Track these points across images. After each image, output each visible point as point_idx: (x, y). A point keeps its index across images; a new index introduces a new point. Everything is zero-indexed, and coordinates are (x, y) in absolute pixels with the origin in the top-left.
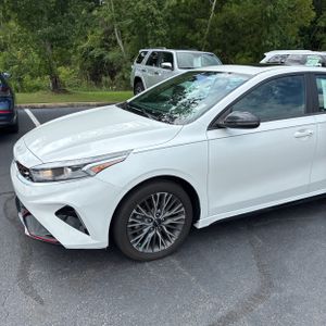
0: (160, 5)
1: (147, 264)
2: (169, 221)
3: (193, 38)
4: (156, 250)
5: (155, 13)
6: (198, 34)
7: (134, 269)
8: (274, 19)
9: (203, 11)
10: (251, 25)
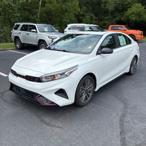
0: (14, 2)
1: (85, 107)
2: (89, 90)
3: (33, 18)
4: (86, 101)
5: (13, 5)
6: (35, 16)
7: (82, 109)
8: (66, 10)
9: (36, 6)
10: (57, 13)
